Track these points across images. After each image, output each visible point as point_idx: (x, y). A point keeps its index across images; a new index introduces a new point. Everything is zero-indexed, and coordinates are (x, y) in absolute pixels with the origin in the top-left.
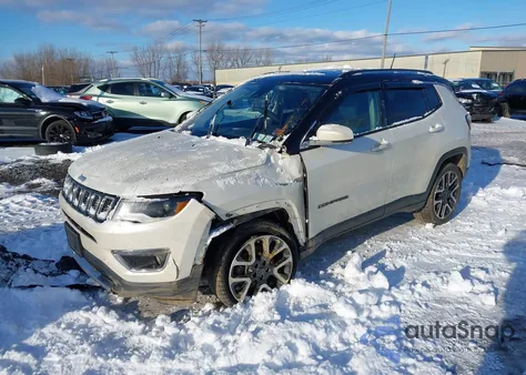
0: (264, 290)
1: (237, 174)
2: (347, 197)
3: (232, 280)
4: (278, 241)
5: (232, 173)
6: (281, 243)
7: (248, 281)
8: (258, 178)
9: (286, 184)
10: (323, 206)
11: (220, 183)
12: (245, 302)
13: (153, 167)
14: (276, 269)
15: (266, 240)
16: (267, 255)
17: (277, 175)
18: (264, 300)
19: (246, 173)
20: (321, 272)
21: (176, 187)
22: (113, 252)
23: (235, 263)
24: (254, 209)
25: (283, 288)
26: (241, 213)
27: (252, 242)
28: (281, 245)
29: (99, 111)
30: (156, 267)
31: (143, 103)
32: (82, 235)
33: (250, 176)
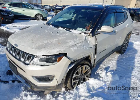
0: (82, 83)
1: (77, 45)
2: (106, 49)
3: (73, 82)
4: (87, 66)
5: (75, 45)
6: (88, 67)
7: (78, 81)
8: (83, 46)
9: (91, 47)
10: (100, 53)
11: (72, 49)
12: (76, 88)
13: (46, 42)
14: (86, 76)
15: (84, 67)
16: (84, 72)
17: (89, 44)
18: (83, 87)
19: (80, 44)
20: (95, 73)
21: (57, 52)
22: (32, 76)
23: (74, 76)
24: (82, 57)
25: (87, 81)
26: (78, 59)
27: (80, 69)
28: (88, 68)
29: (9, 12)
30: (49, 81)
31: (23, 10)
32: (18, 68)
33: (81, 45)
